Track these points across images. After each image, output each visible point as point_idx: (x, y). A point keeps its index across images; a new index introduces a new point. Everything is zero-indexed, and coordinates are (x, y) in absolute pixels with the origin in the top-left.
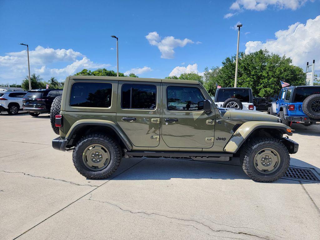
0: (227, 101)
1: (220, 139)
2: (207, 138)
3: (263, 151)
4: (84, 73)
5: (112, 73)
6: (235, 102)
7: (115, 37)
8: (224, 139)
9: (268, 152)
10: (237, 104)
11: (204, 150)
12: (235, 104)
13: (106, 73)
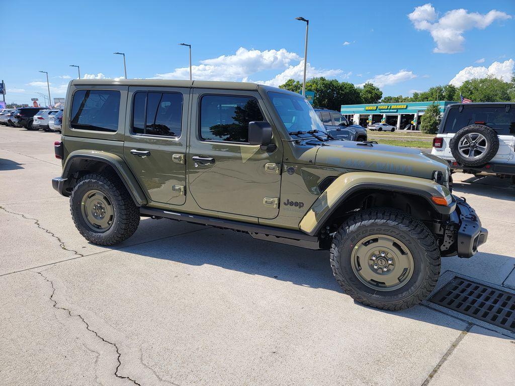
0: (461, 131)
1: (292, 204)
2: (265, 199)
3: (376, 240)
4: (289, 85)
5: (334, 84)
6: (480, 135)
7: (303, 19)
8: (299, 205)
9: (385, 244)
10: (484, 138)
11: (261, 221)
12: (480, 138)
13: (324, 84)
